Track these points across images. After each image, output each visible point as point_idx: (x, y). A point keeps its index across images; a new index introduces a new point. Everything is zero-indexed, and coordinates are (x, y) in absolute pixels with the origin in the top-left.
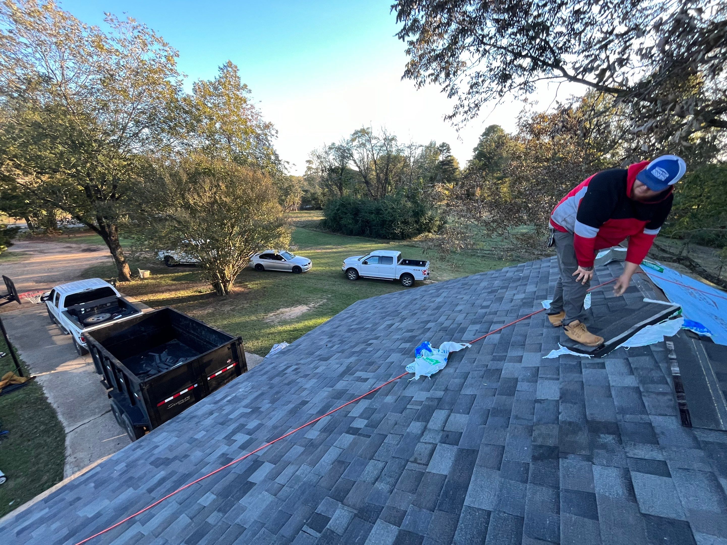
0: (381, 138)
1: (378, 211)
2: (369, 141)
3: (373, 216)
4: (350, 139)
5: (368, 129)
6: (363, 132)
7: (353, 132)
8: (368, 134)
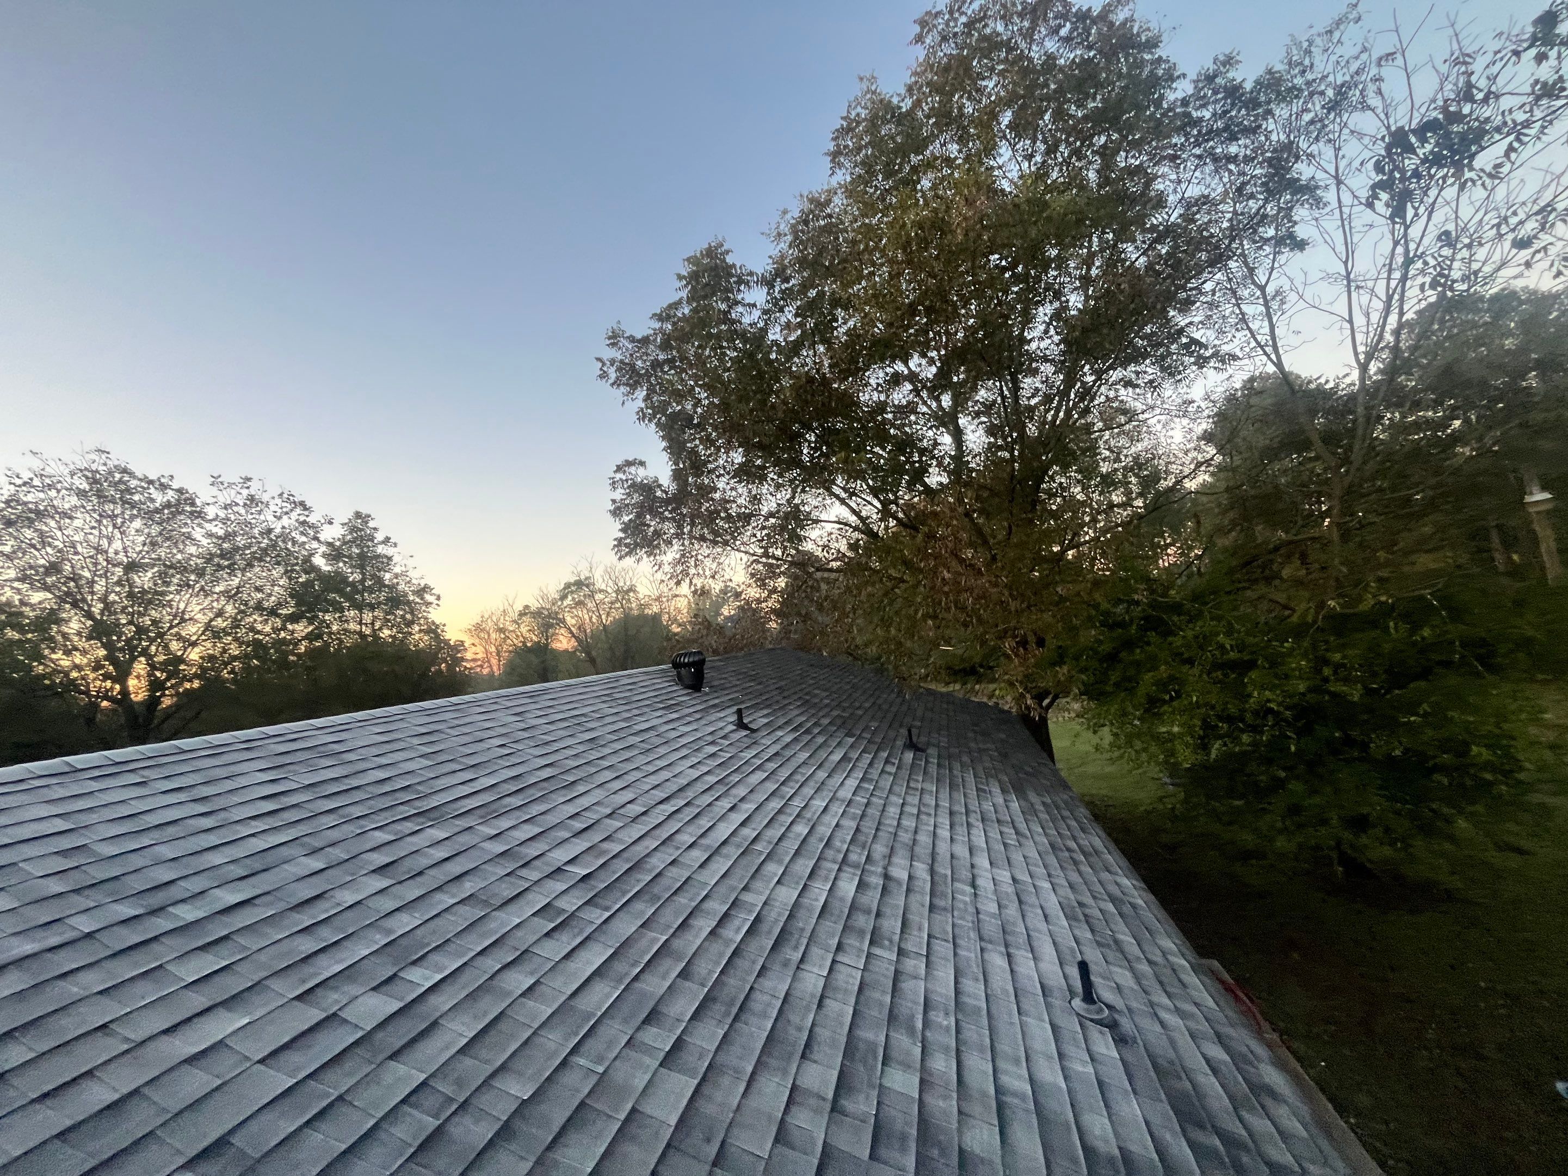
0: (610, 590)
2: (592, 596)
4: (557, 596)
5: (587, 578)
6: (579, 584)
7: (562, 586)
8: (587, 586)
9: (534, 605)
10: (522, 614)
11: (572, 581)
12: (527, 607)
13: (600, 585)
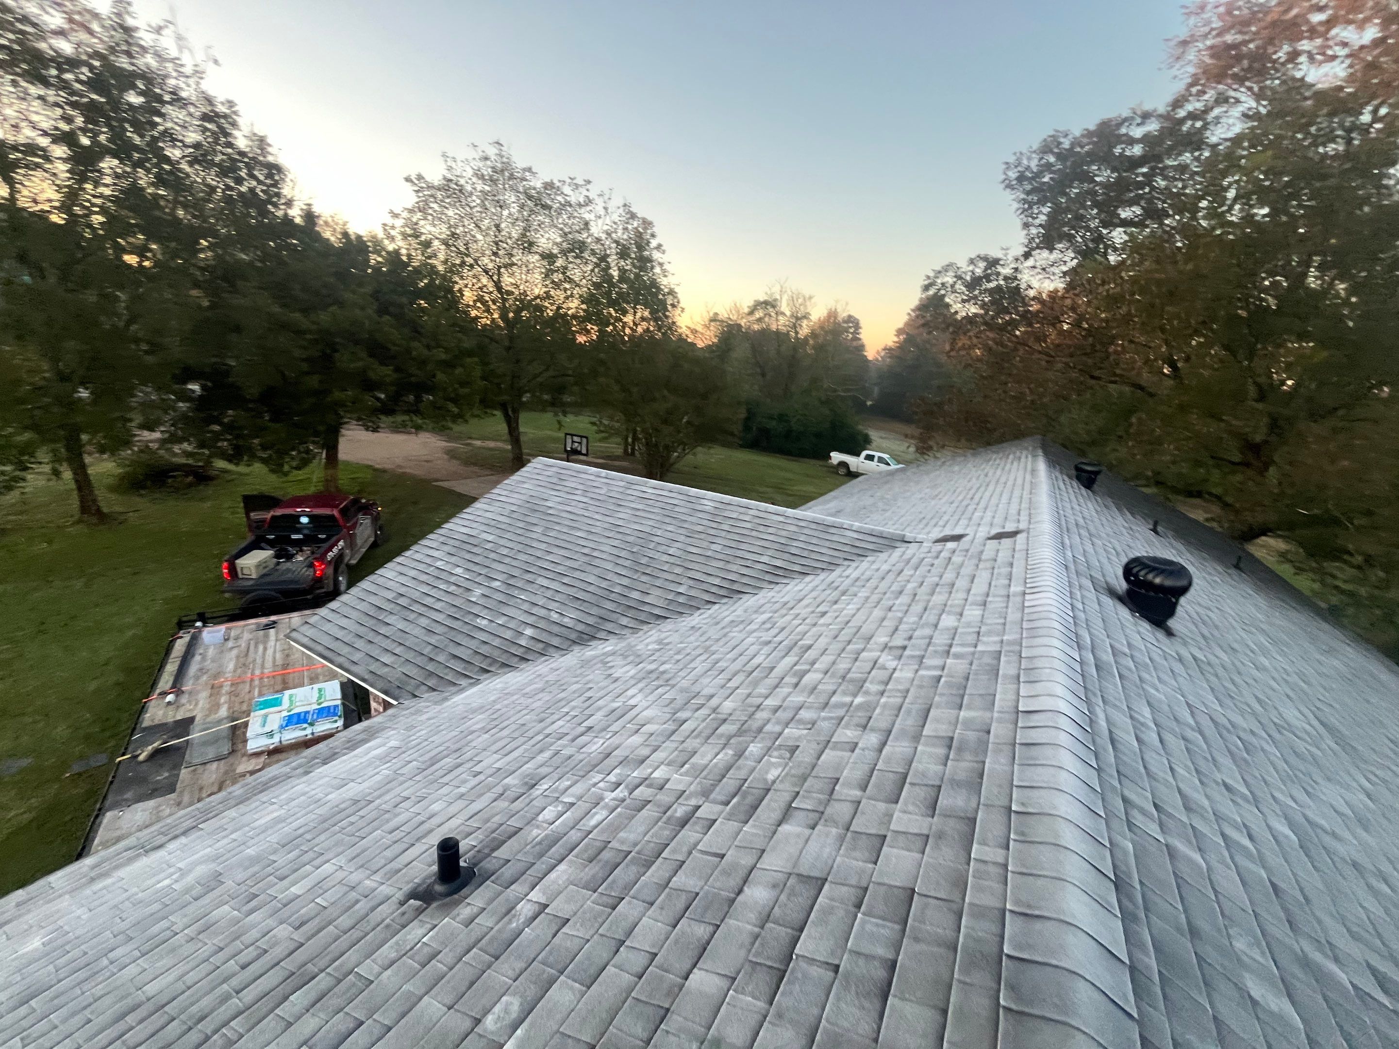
0: (790, 315)
1: (782, 418)
3: (774, 423)
4: (746, 310)
5: (776, 300)
6: (766, 303)
7: (751, 303)
8: (774, 307)
9: (723, 314)
10: (711, 320)
11: (762, 300)
12: (716, 314)
13: (785, 308)
